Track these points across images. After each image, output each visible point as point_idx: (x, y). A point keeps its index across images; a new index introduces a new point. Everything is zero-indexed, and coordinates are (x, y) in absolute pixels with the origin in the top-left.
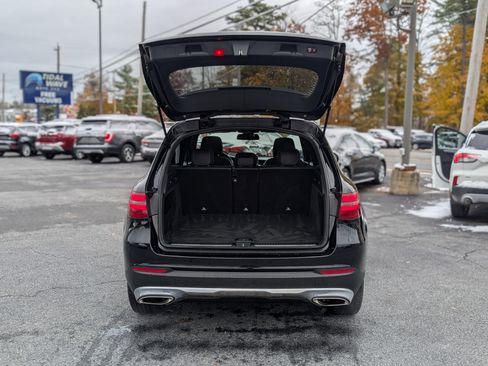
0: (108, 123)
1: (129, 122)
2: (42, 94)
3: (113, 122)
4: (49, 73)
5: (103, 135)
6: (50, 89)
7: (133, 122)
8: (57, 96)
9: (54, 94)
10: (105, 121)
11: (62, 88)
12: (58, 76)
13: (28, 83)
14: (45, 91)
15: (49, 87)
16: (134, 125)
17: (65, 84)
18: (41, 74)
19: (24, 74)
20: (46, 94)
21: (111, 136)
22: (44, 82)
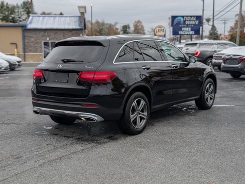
0: (198, 45)
1: (213, 44)
2: (183, 29)
3: (201, 44)
4: (188, 16)
5: (194, 53)
6: (187, 26)
7: (215, 44)
8: (192, 30)
9: (190, 29)
10: (196, 44)
11: (195, 25)
12: (193, 17)
13: (175, 23)
14: (184, 27)
15: (187, 25)
16: (215, 46)
17: (197, 22)
18: (183, 17)
19: (174, 18)
20: (185, 29)
21: (199, 53)
22: (185, 21)
